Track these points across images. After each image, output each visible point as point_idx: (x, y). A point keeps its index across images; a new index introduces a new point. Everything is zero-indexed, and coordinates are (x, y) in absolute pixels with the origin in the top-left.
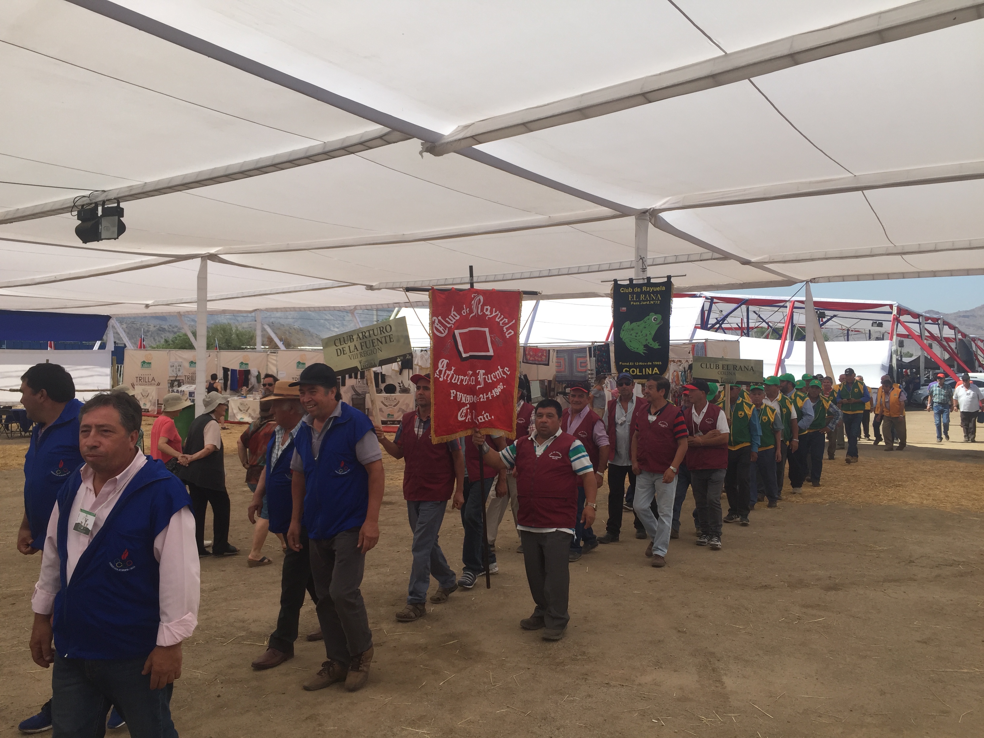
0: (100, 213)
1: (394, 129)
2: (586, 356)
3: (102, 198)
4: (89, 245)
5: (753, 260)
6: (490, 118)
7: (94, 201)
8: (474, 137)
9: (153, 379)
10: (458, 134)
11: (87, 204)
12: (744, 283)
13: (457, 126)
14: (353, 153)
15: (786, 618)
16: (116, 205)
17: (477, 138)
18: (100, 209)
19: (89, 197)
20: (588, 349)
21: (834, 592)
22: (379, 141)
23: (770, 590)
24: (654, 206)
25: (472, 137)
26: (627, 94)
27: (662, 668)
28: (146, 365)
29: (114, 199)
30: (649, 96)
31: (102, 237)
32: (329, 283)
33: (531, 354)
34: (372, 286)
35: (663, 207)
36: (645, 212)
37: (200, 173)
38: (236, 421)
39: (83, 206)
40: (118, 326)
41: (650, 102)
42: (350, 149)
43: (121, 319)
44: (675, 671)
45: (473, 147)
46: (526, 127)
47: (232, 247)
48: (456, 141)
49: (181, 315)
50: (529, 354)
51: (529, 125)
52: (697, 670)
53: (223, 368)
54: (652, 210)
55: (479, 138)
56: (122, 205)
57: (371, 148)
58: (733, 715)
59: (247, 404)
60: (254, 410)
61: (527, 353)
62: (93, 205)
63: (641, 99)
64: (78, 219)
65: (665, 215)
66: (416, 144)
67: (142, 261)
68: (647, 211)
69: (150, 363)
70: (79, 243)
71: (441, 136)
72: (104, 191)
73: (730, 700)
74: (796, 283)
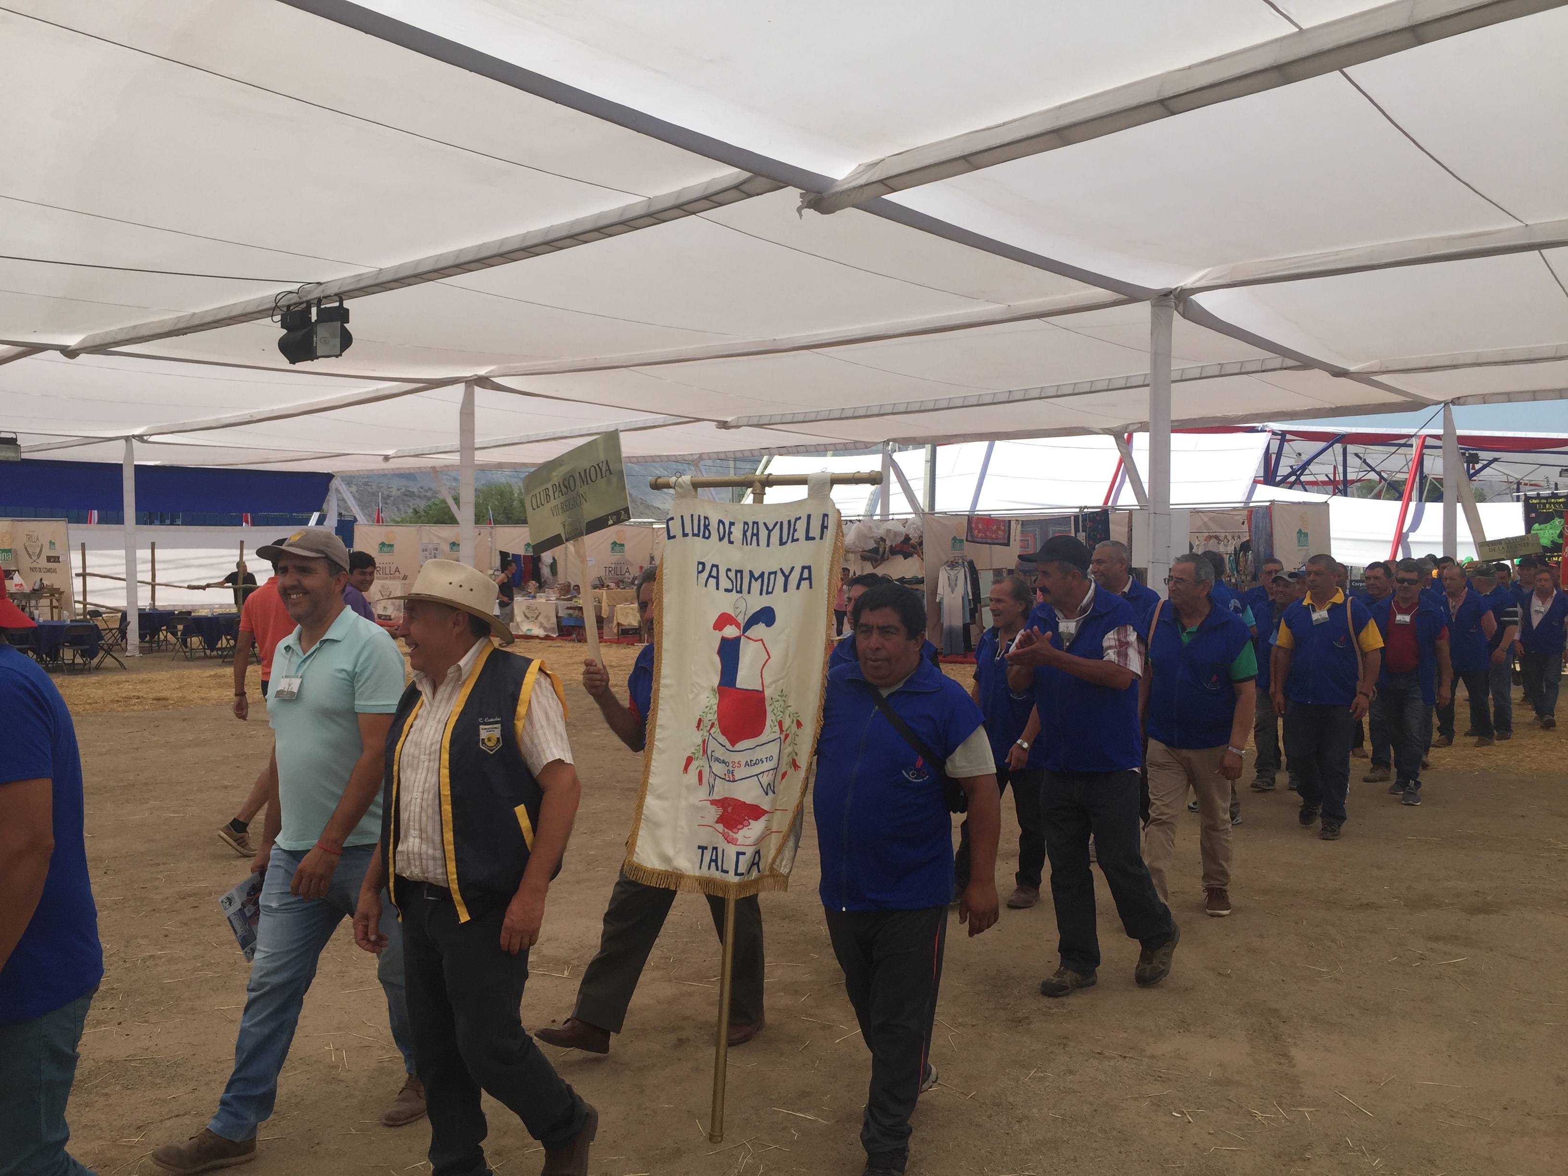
0: (314, 317)
1: (757, 174)
2: (1070, 530)
3: (317, 293)
4: (299, 366)
5: (1353, 368)
6: (910, 150)
7: (305, 299)
8: (885, 182)
9: (397, 570)
10: (861, 176)
11: (295, 304)
12: (1337, 408)
13: (857, 165)
14: (694, 213)
15: (1400, 957)
16: (337, 304)
17: (889, 182)
18: (314, 310)
19: (297, 293)
20: (1072, 518)
21: (1481, 917)
22: (734, 194)
23: (1374, 911)
24: (1182, 284)
25: (881, 181)
26: (1134, 102)
27: (1189, 1031)
28: (386, 549)
29: (335, 295)
30: (1172, 104)
31: (318, 354)
32: (659, 419)
33: (980, 526)
34: (727, 422)
35: (1198, 285)
36: (1166, 294)
37: (461, 251)
38: (521, 633)
39: (289, 307)
40: (343, 488)
41: (1174, 114)
42: (688, 208)
43: (349, 479)
44: (1211, 1037)
45: (883, 197)
46: (969, 163)
47: (511, 365)
48: (854, 188)
49: (437, 472)
50: (977, 527)
51: (972, 159)
52: (1249, 1036)
53: (501, 552)
54: (1179, 289)
55: (892, 183)
56: (347, 304)
57: (721, 205)
58: (1306, 1109)
59: (536, 609)
60: (547, 618)
61: (973, 525)
62: (304, 305)
63: (1158, 109)
64: (282, 327)
65: (1200, 299)
66: (792, 195)
67: (378, 390)
68: (1171, 292)
69: (392, 546)
70: (284, 363)
71: (832, 181)
72: (319, 284)
73: (1301, 1085)
74: (1427, 406)
